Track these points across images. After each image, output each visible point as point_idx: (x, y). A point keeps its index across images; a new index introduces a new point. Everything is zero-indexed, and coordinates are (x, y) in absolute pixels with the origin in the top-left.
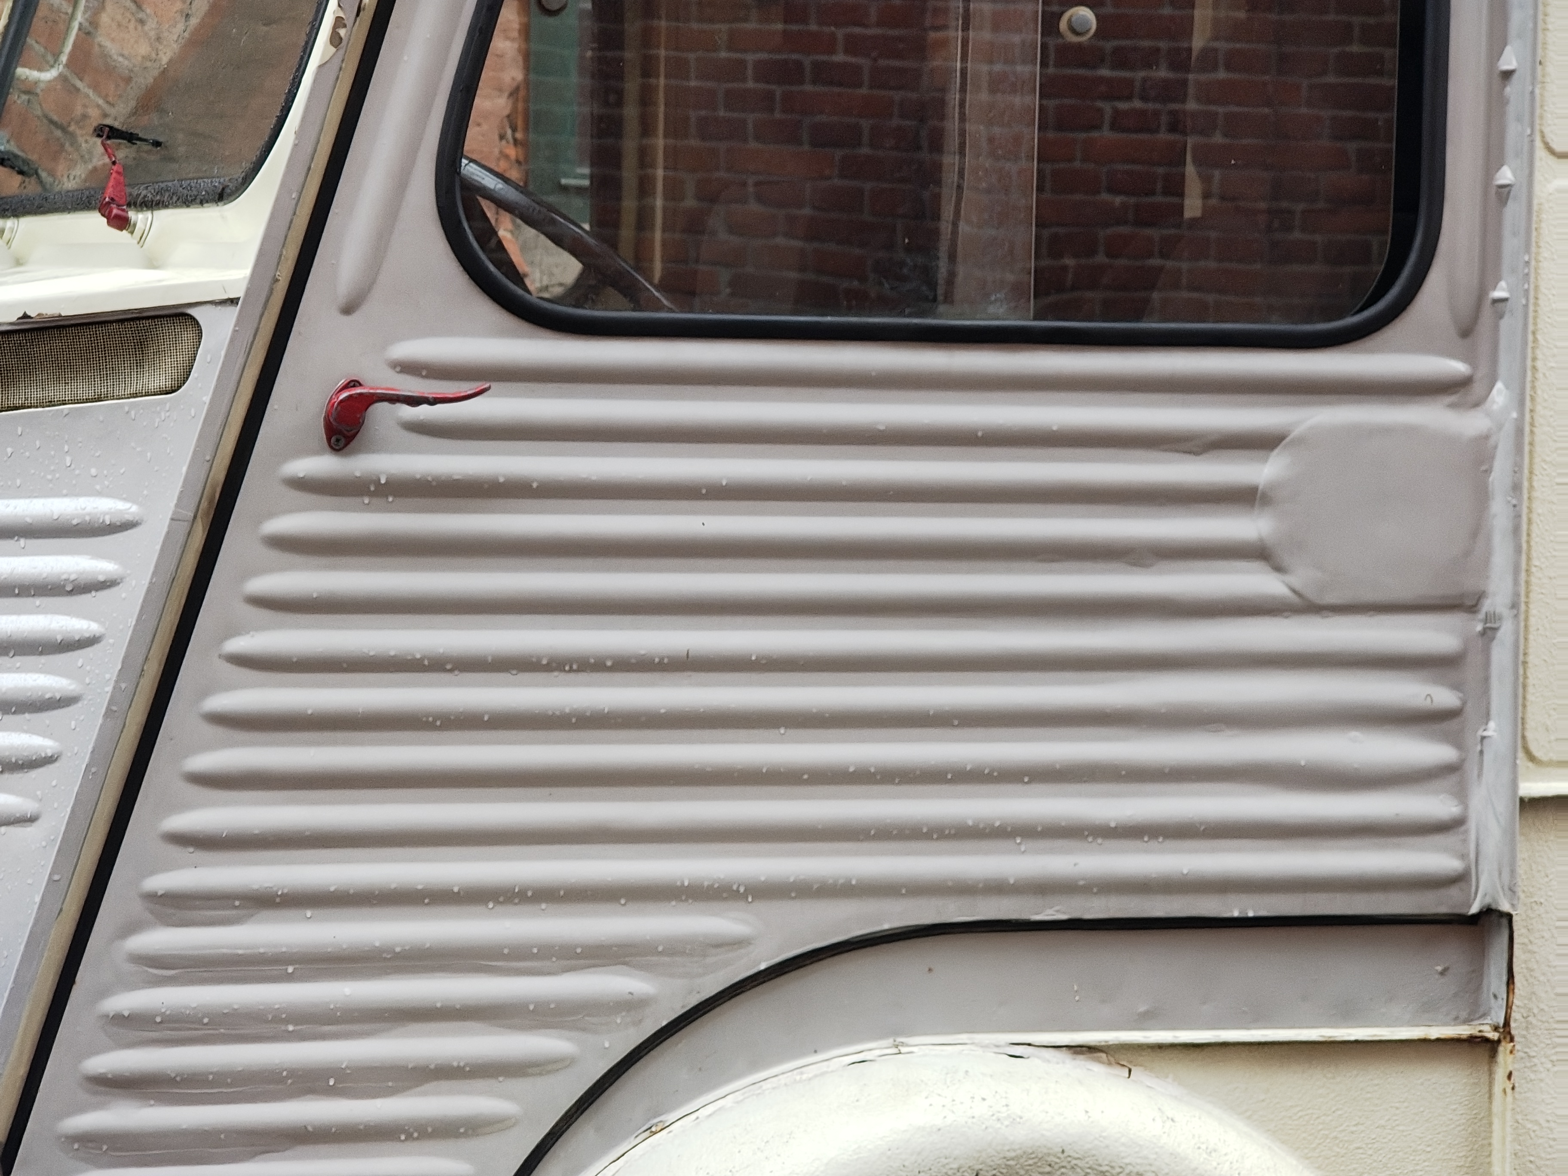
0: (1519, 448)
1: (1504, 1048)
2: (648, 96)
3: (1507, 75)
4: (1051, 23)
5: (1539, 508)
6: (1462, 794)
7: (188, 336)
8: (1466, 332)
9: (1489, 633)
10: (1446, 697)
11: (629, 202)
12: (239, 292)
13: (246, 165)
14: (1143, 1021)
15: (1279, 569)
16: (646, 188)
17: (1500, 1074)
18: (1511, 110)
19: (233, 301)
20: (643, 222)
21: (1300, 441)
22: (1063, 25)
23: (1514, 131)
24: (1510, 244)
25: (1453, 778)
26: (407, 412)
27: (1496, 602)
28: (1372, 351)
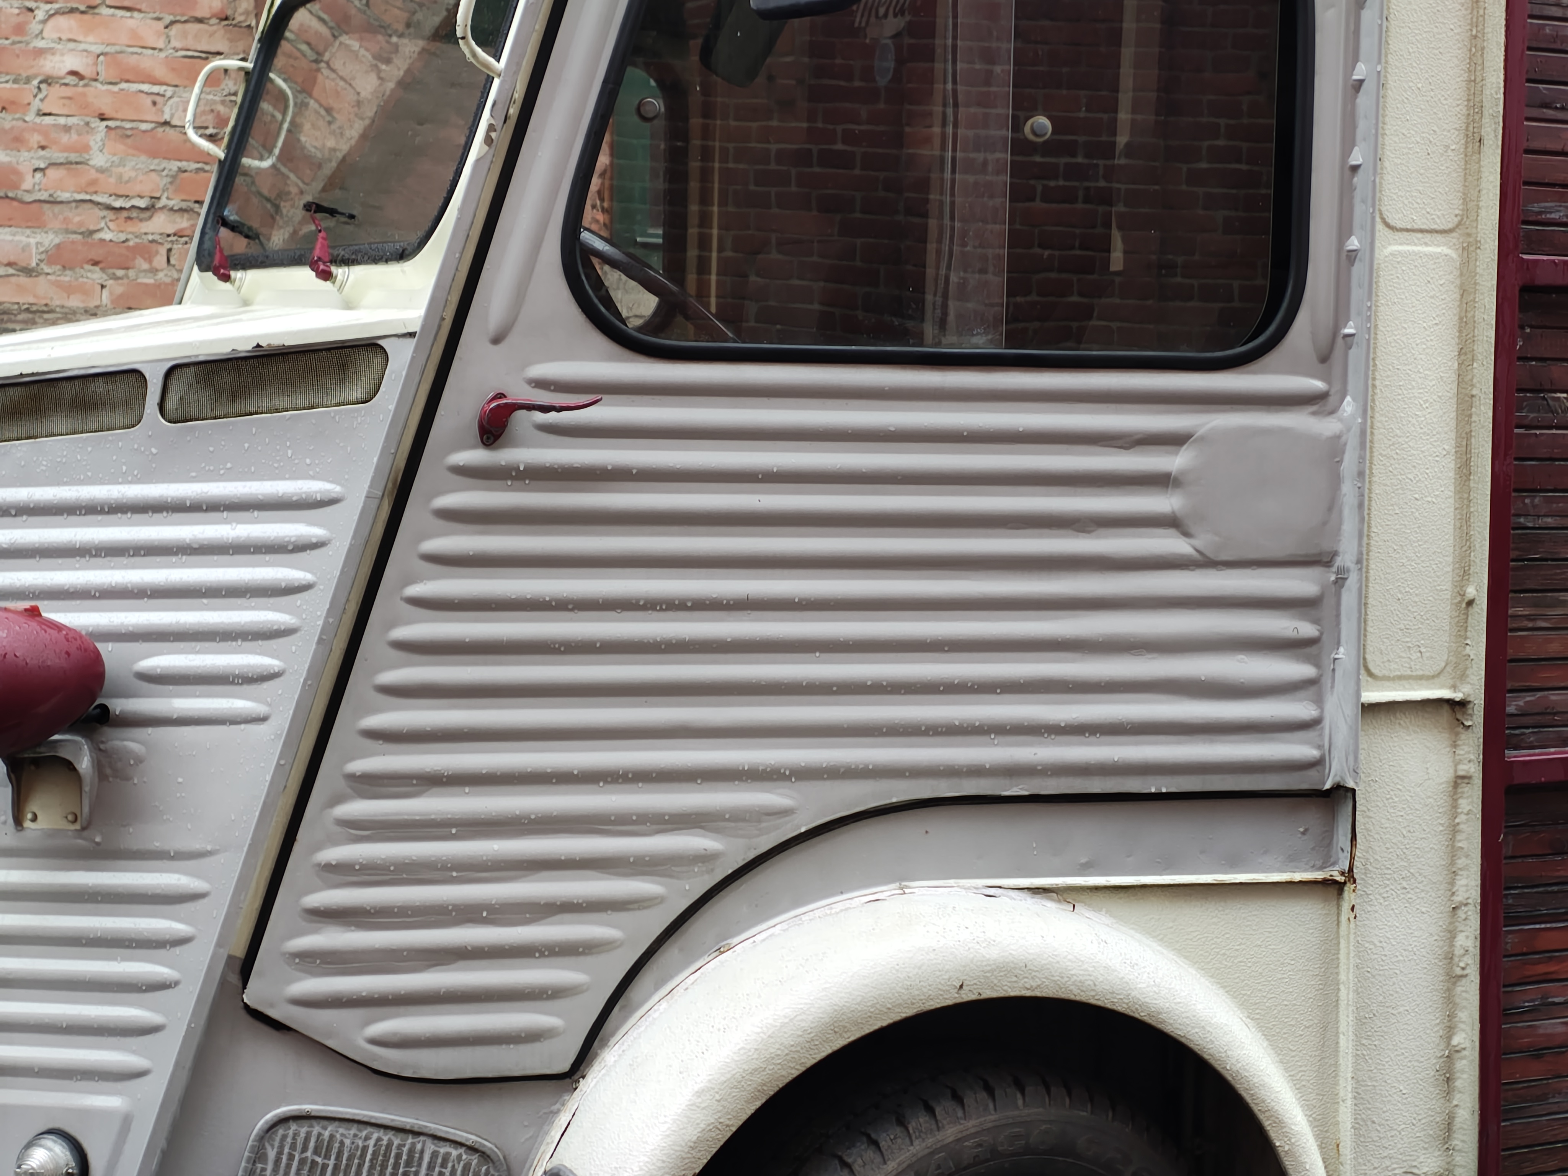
0: (1363, 445)
1: (1349, 887)
2: (705, 175)
3: (1355, 169)
4: (1017, 127)
5: (1377, 489)
6: (1319, 701)
7: (378, 360)
8: (1324, 359)
9: (1340, 582)
10: (1306, 629)
11: (692, 253)
12: (416, 327)
13: (421, 234)
14: (1085, 869)
15: (1186, 534)
16: (704, 243)
17: (1346, 906)
18: (1358, 195)
19: (412, 335)
20: (703, 267)
21: (1202, 438)
22: (1027, 129)
23: (1359, 209)
24: (1357, 294)
25: (1313, 689)
26: (540, 417)
27: (1346, 558)
28: (1254, 373)
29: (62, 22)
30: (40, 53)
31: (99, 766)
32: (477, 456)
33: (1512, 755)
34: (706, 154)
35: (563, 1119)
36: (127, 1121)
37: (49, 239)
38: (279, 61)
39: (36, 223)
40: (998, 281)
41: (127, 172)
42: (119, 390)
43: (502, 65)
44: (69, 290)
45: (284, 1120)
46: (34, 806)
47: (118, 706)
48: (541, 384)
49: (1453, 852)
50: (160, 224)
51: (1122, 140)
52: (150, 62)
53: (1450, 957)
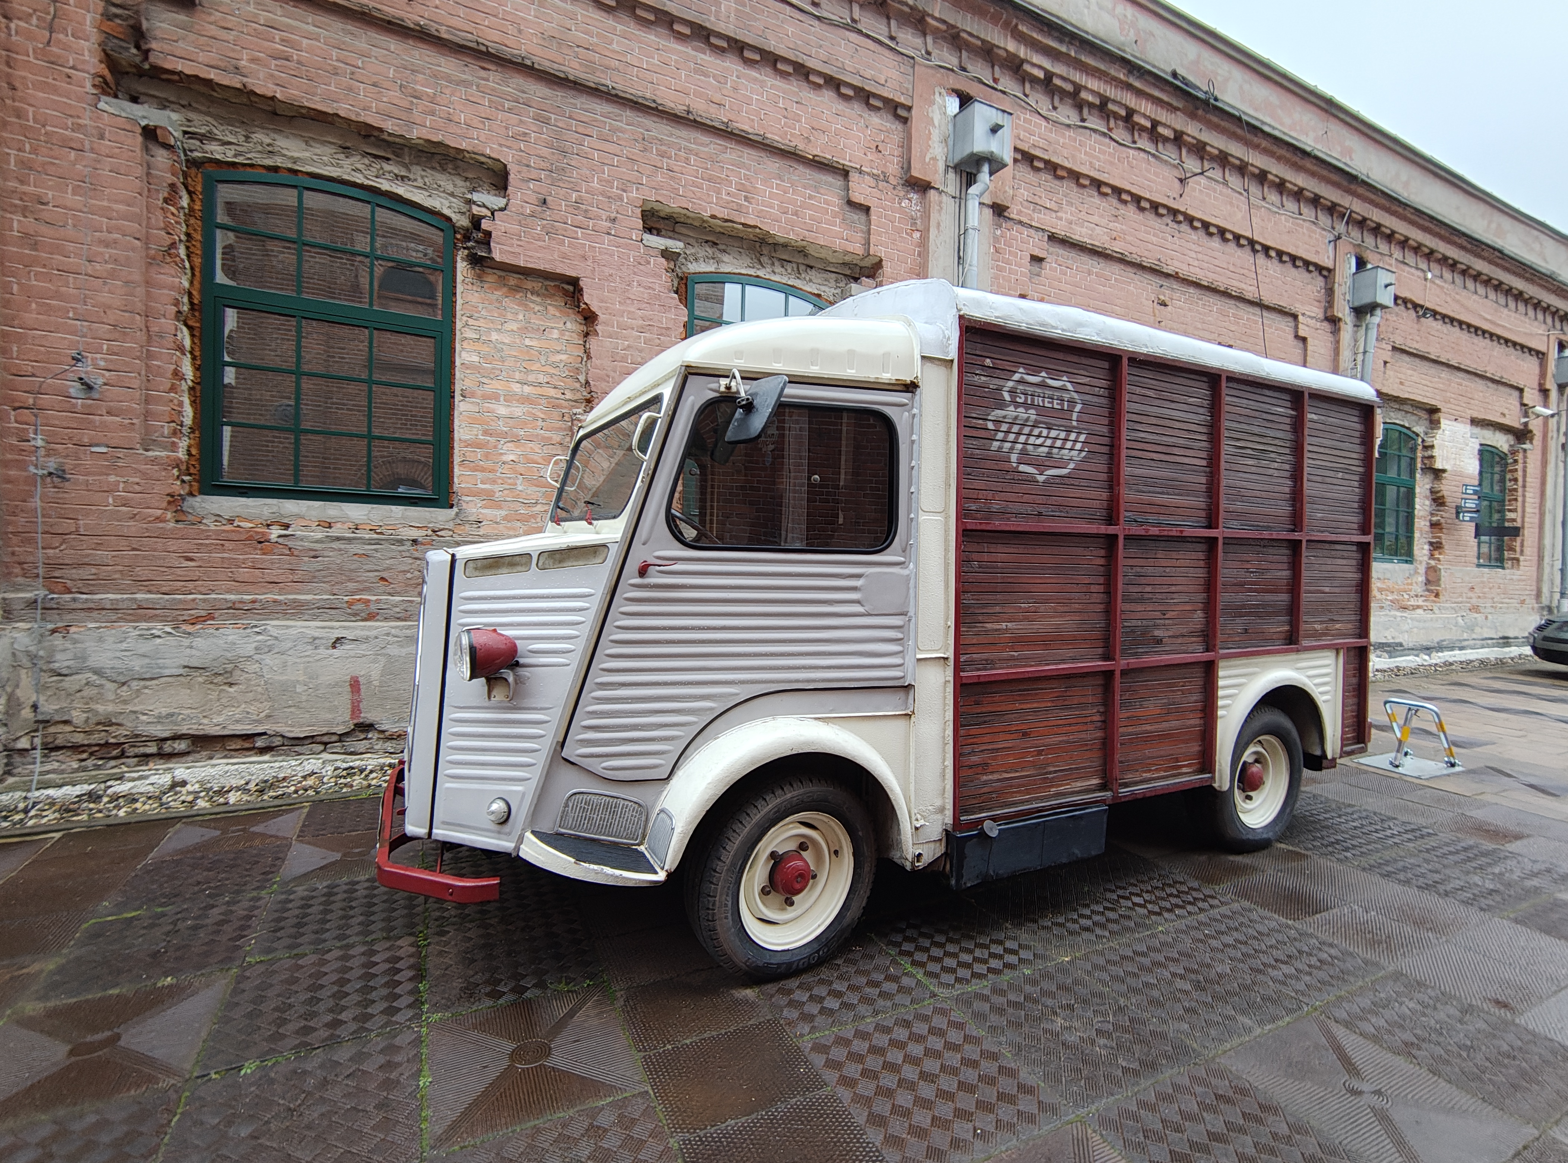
0: (916, 578)
1: (913, 716)
2: (712, 493)
3: (912, 493)
4: (809, 478)
5: (920, 591)
6: (904, 658)
7: (606, 550)
9: (909, 620)
10: (900, 636)
11: (708, 518)
12: (618, 540)
13: (621, 510)
14: (831, 711)
15: (863, 605)
16: (712, 515)
17: (912, 722)
18: (913, 501)
19: (617, 542)
20: (711, 522)
21: (867, 576)
22: (812, 479)
23: (914, 505)
24: (913, 531)
25: (902, 654)
26: (658, 568)
27: (911, 613)
28: (882, 555)
29: (509, 444)
30: (502, 454)
31: (516, 681)
32: (638, 581)
33: (962, 674)
34: (713, 487)
35: (665, 793)
36: (524, 794)
37: (504, 513)
38: (577, 457)
39: (500, 508)
40: (804, 527)
41: (529, 492)
42: (524, 560)
43: (647, 458)
44: (509, 529)
45: (575, 794)
46: (494, 693)
47: (522, 661)
48: (658, 558)
49: (945, 705)
50: (539, 508)
51: (842, 483)
52: (536, 457)
53: (944, 737)
